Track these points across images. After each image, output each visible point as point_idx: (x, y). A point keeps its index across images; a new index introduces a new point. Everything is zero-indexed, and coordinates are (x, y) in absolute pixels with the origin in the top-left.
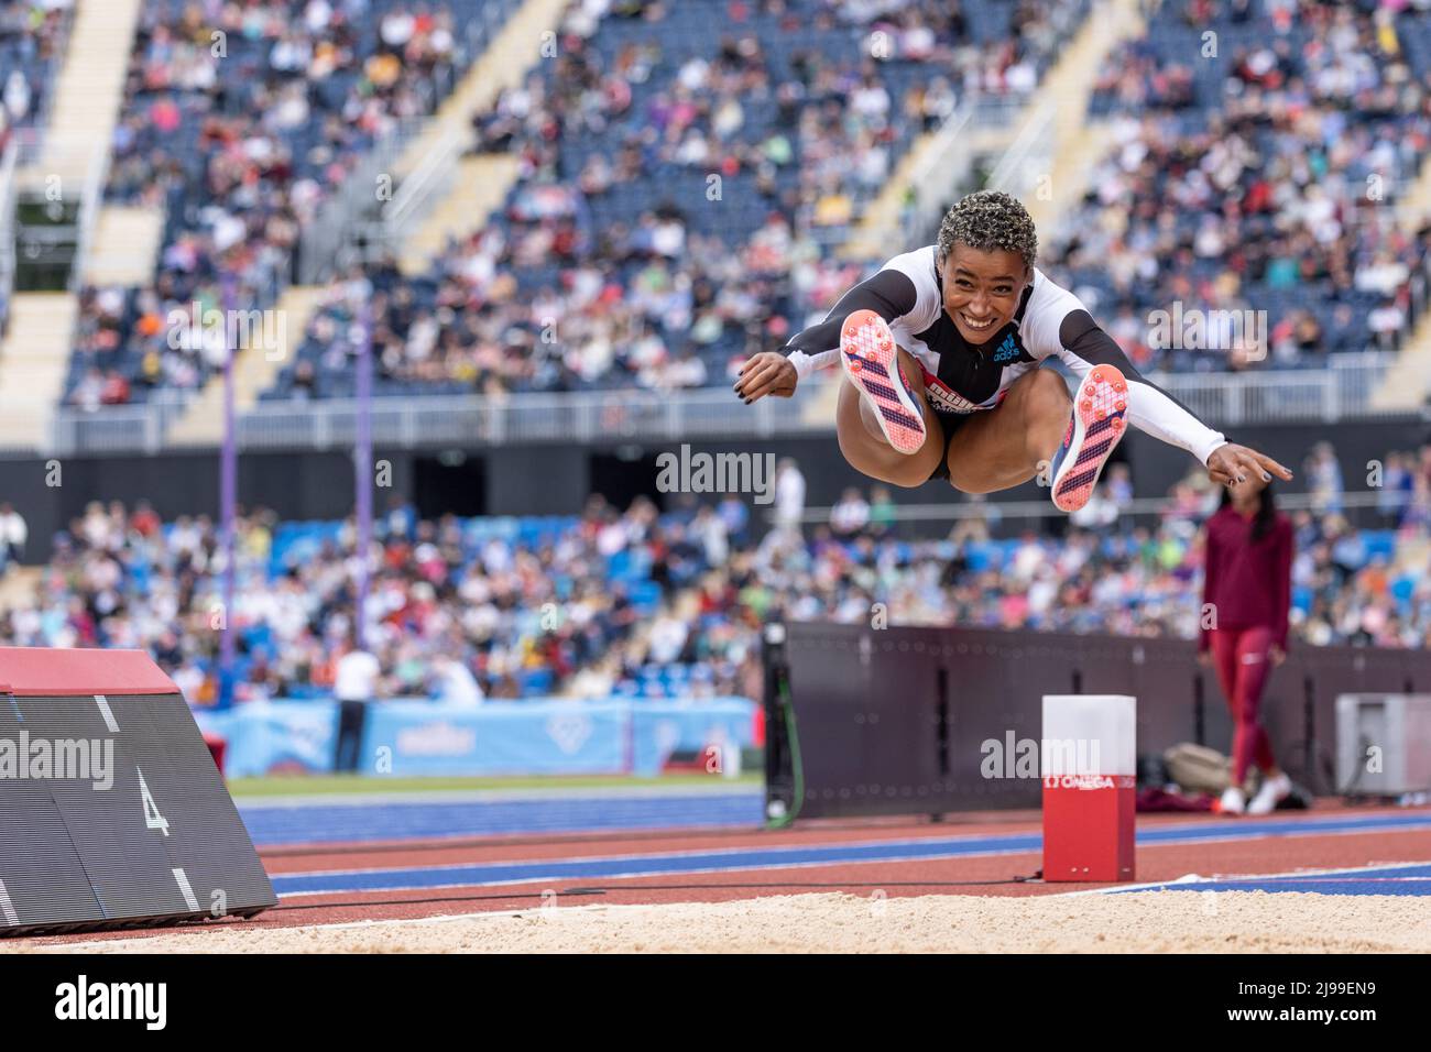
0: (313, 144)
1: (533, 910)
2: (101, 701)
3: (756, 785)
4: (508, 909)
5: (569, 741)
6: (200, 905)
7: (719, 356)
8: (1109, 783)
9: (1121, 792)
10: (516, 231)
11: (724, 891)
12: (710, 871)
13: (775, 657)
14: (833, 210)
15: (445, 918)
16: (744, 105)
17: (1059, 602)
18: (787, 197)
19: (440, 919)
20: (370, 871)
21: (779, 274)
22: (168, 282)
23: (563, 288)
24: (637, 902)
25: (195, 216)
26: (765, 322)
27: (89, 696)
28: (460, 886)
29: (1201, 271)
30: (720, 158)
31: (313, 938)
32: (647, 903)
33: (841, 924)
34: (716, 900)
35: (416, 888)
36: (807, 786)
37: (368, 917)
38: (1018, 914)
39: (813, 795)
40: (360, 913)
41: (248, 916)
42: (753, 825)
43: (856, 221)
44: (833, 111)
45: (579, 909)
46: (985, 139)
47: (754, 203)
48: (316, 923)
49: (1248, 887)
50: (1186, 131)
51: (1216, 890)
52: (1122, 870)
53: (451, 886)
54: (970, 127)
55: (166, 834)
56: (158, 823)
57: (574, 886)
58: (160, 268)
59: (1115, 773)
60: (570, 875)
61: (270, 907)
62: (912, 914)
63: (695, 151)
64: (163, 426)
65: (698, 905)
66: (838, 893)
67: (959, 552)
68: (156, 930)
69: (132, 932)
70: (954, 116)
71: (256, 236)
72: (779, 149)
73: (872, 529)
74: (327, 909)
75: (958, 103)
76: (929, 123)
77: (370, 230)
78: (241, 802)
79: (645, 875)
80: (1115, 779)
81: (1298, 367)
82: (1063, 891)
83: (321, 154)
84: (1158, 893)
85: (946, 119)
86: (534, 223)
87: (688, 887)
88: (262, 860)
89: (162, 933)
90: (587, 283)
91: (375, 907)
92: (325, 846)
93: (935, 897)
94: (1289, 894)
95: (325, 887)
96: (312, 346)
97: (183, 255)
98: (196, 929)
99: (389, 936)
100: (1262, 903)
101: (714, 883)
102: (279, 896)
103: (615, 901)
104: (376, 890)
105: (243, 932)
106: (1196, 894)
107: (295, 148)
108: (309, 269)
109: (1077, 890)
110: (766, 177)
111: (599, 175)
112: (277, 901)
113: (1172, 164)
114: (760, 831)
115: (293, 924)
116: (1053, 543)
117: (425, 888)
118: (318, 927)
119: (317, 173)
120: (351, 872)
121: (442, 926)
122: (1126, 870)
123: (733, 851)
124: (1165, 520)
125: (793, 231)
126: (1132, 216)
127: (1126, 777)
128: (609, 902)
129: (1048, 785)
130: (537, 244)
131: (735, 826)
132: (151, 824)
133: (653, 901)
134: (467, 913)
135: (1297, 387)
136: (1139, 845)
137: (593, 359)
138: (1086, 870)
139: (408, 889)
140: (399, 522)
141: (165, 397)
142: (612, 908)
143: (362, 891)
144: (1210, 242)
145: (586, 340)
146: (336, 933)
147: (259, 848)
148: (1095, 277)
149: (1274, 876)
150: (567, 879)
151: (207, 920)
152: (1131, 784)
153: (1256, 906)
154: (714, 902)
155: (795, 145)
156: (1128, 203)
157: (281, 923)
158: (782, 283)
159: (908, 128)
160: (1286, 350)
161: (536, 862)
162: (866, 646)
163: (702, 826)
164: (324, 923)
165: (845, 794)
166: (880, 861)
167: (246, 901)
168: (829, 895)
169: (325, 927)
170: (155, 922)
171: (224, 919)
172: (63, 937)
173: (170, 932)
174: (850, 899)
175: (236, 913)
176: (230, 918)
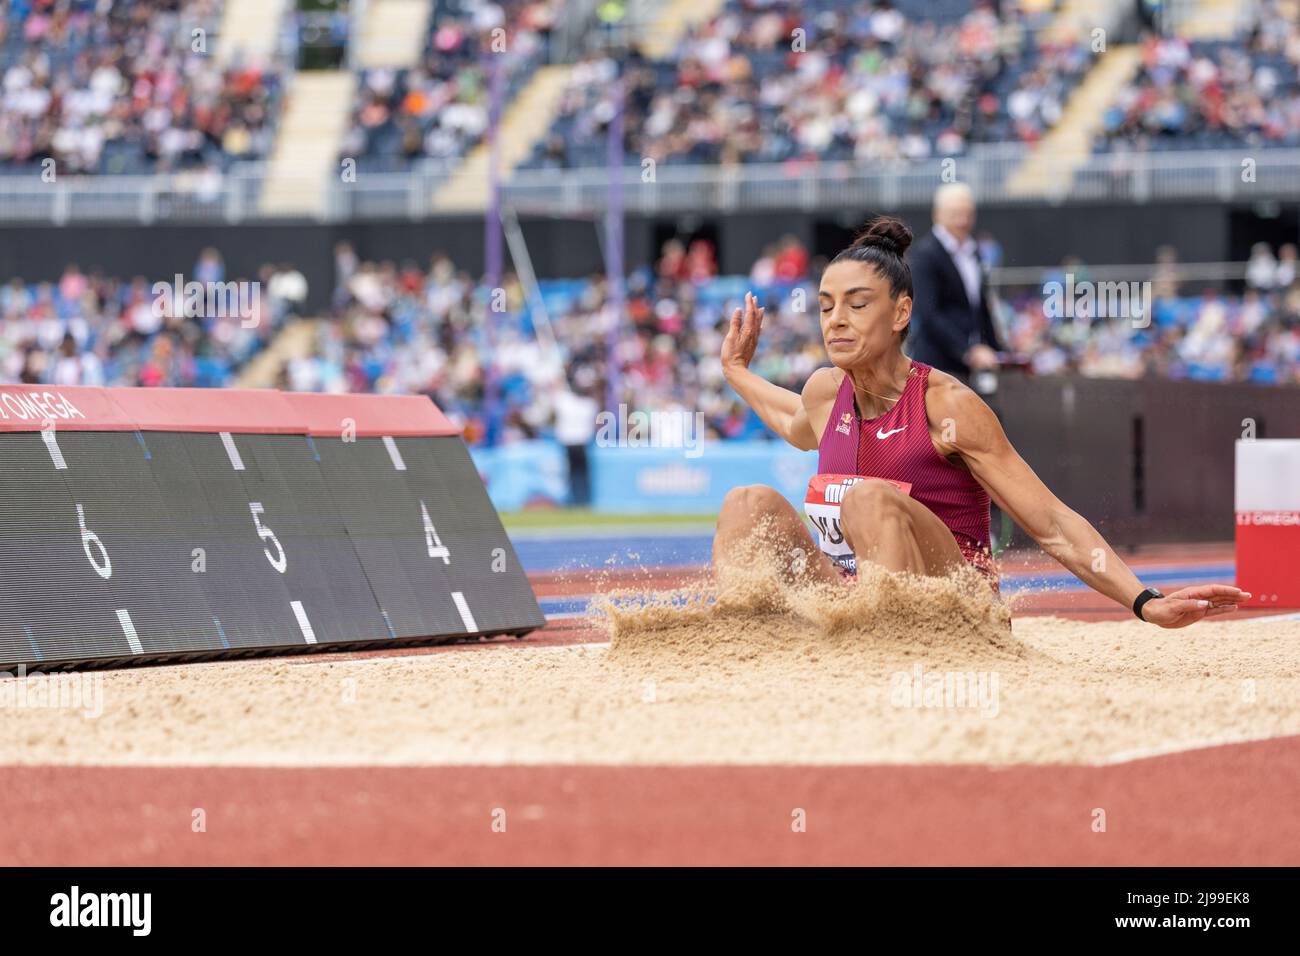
2: (389, 442)
5: (793, 482)
6: (477, 627)
7: (931, 132)
8: (1296, 520)
10: (748, 17)
22: (435, 62)
23: (789, 69)
26: (976, 100)
27: (378, 438)
31: (581, 656)
33: (1057, 645)
38: (1216, 637)
41: (519, 636)
43: (1057, 9)
48: (581, 642)
55: (447, 562)
56: (439, 551)
58: (428, 50)
61: (540, 628)
62: (1120, 637)
64: (428, 193)
66: (1052, 618)
68: (438, 648)
69: (415, 650)
71: (512, 22)
78: (513, 533)
82: (1256, 617)
86: (761, 9)
88: (533, 586)
89: (444, 651)
90: (813, 66)
96: (565, 120)
97: (447, 38)
98: (474, 647)
105: (517, 650)
108: (560, 50)
109: (1267, 615)
112: (546, 623)
115: (560, 643)
118: (584, 646)
125: (1000, 16)
129: (1240, 521)
130: (768, 29)
132: (434, 553)
138: (1276, 599)
140: (640, 280)
141: (428, 168)
145: (810, 116)
146: (601, 651)
147: (528, 575)
148: (1275, 59)
151: (483, 639)
157: (551, 642)
162: (1069, 396)
167: (517, 623)
168: (1044, 619)
169: (590, 646)
170: (436, 641)
171: (498, 638)
172: (355, 654)
173: (450, 650)
174: (1063, 623)
175: (509, 632)
176: (504, 637)
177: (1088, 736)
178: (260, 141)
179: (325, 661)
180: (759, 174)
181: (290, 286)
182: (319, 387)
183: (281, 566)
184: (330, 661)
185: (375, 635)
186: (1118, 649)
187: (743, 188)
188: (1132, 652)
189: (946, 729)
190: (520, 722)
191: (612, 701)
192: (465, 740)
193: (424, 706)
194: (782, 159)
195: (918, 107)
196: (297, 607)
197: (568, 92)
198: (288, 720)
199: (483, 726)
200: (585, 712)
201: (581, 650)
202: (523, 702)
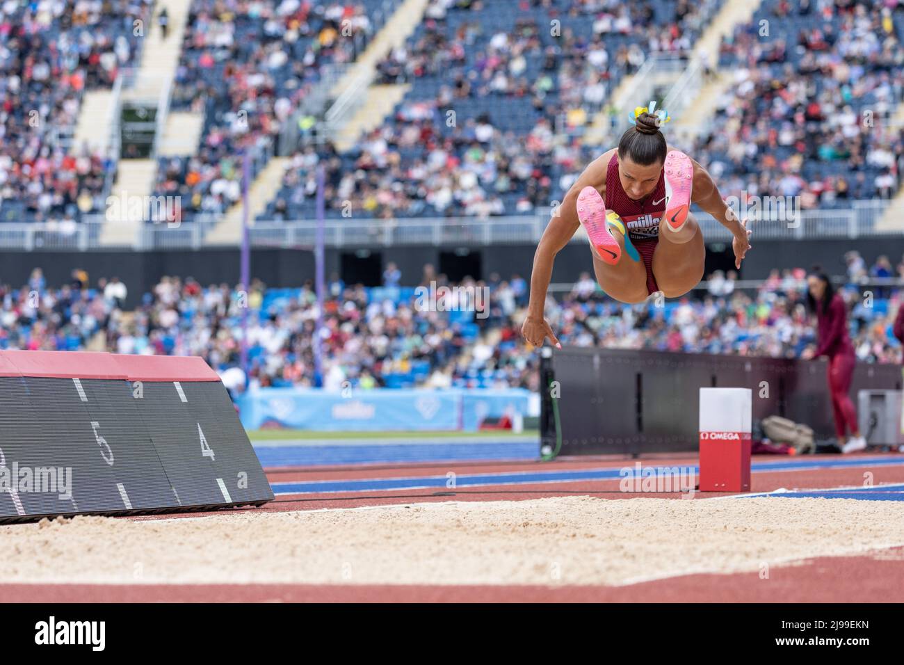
0: (287, 78)
1: (416, 504)
2: (177, 385)
3: (535, 437)
4: (402, 503)
5: (427, 413)
6: (232, 500)
7: (512, 198)
8: (736, 437)
9: (743, 442)
10: (399, 127)
11: (522, 494)
12: (511, 484)
13: (546, 365)
14: (576, 117)
15: (368, 508)
16: (527, 59)
17: (700, 337)
18: (550, 109)
19: (365, 508)
20: (323, 482)
21: (545, 153)
22: (206, 154)
23: (425, 159)
24: (473, 500)
25: (221, 117)
26: (538, 178)
27: (171, 382)
28: (374, 490)
29: (781, 153)
30: (513, 87)
31: (296, 518)
32: (480, 501)
33: (590, 513)
34: (517, 499)
35: (350, 492)
36: (564, 438)
37: (326, 507)
38: (688, 509)
39: (567, 442)
40: (320, 505)
41: (258, 506)
42: (534, 459)
43: (589, 123)
44: (578, 62)
45: (442, 503)
46: (662, 79)
47: (532, 112)
48: (296, 510)
49: (815, 495)
50: (775, 75)
51: (797, 497)
52: (743, 485)
53: (369, 491)
54: (653, 72)
55: (213, 460)
56: (208, 453)
57: (437, 491)
58: (202, 146)
59: (740, 431)
60: (435, 485)
61: (270, 501)
62: (629, 508)
63: (500, 83)
64: (202, 235)
65: (508, 503)
66: (587, 496)
67: (645, 308)
68: (207, 513)
69: (194, 514)
70: (644, 66)
71: (256, 128)
72: (545, 83)
73: (597, 296)
74: (301, 502)
75: (646, 59)
76: (630, 69)
77: (319, 127)
78: (255, 443)
79: (476, 485)
80: (740, 434)
81: (835, 208)
82: (711, 497)
83: (292, 84)
84: (765, 498)
85: (640, 67)
86: (410, 123)
87: (501, 492)
88: (267, 475)
89: (212, 514)
90: (438, 158)
91: (328, 502)
92: (297, 468)
93: (641, 499)
94: (838, 499)
95: (299, 491)
96: (286, 190)
97: (214, 139)
98: (230, 512)
99: (338, 517)
100: (823, 504)
101: (515, 490)
102: (275, 495)
103: (461, 500)
104: (327, 492)
105: (256, 514)
106: (786, 498)
107: (277, 79)
108: (284, 148)
109: (718, 496)
110: (540, 99)
111: (447, 96)
112: (274, 498)
113: (766, 93)
114: (538, 462)
115: (283, 510)
116: (699, 304)
117: (354, 491)
119: (288, 94)
120: (312, 482)
121: (367, 512)
122: (746, 485)
123: (524, 473)
124: (760, 292)
125: (553, 129)
126: (743, 122)
127: (746, 433)
128: (458, 500)
129: (702, 437)
130: (411, 135)
131: (523, 460)
132: (205, 453)
133: (483, 500)
134: (379, 505)
135: (834, 218)
136: (753, 472)
137: (442, 199)
138: (723, 485)
139: (345, 491)
140: (336, 288)
141: (204, 218)
142: (460, 503)
143: (321, 493)
144: (787, 137)
145: (439, 188)
146: (310, 515)
147: (265, 468)
148: (722, 156)
149: (828, 490)
150: (433, 487)
151: (235, 507)
152: (749, 438)
153: (821, 506)
154: (516, 501)
155: (555, 81)
156: (740, 115)
157: (277, 510)
158: (548, 158)
159: (618, 71)
160: (829, 197)
161: (414, 478)
162: (597, 360)
163: (505, 460)
164: (300, 510)
165: (585, 442)
166: (606, 479)
167: (257, 498)
168: (582, 497)
169: (302, 512)
170: (207, 508)
171: (245, 507)
172: (157, 516)
173: (215, 514)
174: (593, 499)
175: (252, 504)
176: (249, 506)
177: (609, 568)
178: (99, 202)
179: (138, 520)
180: (406, 223)
181: (117, 290)
182: (134, 351)
183: (111, 461)
184: (141, 520)
185: (169, 505)
186: (627, 515)
187: (396, 231)
188: (636, 517)
189: (521, 564)
190: (258, 558)
191: (315, 546)
192: (224, 568)
193: (199, 548)
194: (419, 215)
195: (503, 184)
196: (121, 488)
197: (289, 172)
198: (114, 556)
199: (235, 561)
200: (298, 551)
201: (296, 515)
202: (260, 546)
